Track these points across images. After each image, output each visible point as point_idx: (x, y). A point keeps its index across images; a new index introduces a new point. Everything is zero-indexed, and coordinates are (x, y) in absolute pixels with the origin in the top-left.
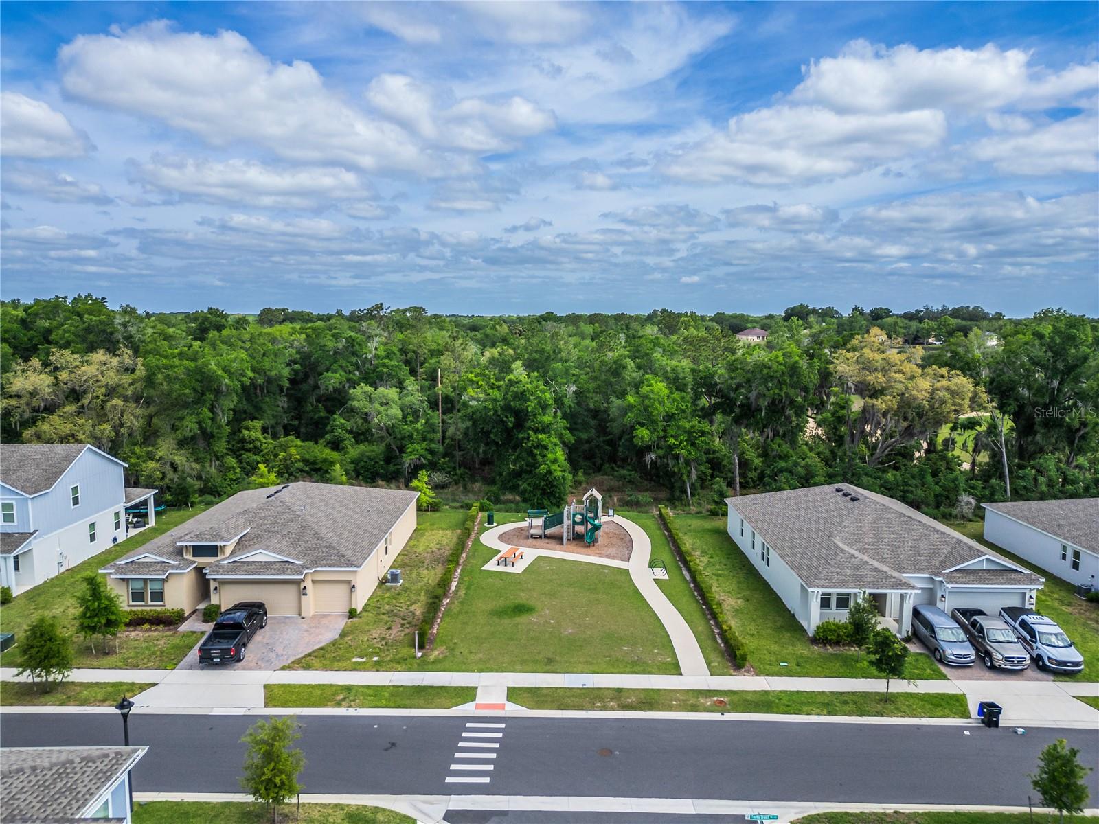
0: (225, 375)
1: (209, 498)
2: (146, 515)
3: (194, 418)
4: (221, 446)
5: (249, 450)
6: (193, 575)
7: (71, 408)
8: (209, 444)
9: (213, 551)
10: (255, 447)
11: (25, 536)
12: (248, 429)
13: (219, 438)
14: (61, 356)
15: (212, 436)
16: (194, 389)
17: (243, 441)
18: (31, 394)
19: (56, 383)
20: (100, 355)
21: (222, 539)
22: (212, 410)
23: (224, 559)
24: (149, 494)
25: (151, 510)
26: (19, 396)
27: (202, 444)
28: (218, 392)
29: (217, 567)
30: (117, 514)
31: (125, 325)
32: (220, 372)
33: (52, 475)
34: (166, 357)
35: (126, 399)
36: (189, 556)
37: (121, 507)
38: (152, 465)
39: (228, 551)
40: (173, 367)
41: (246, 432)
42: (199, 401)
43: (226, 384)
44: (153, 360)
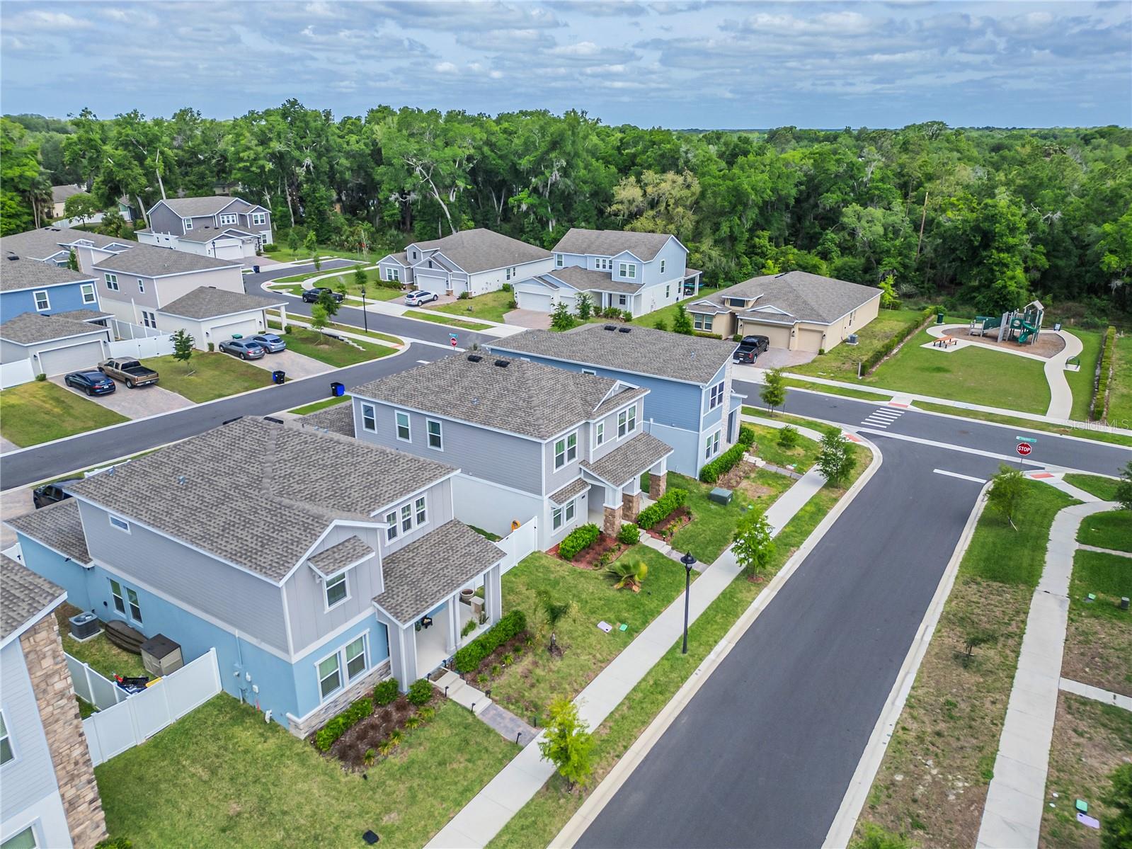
0: (753, 192)
1: (729, 283)
2: (693, 289)
3: (728, 224)
4: (741, 247)
5: (757, 254)
6: (729, 315)
7: (651, 213)
8: (733, 245)
9: (741, 303)
10: (762, 252)
11: (640, 286)
12: (758, 237)
13: (740, 241)
14: (649, 176)
15: (736, 239)
16: (730, 202)
17: (754, 246)
18: (629, 201)
19: (645, 194)
20: (670, 175)
21: (748, 297)
22: (740, 218)
23: (748, 308)
24: (696, 274)
25: (697, 286)
26: (622, 202)
27: (728, 244)
28: (745, 205)
29: (744, 313)
30: (680, 283)
31: (686, 153)
32: (749, 190)
33: (653, 252)
34: (715, 178)
35: (685, 207)
36: (727, 305)
37: (682, 279)
38: (698, 255)
39: (750, 304)
40: (719, 185)
41: (757, 240)
42: (733, 210)
43: (753, 200)
44: (707, 179)
